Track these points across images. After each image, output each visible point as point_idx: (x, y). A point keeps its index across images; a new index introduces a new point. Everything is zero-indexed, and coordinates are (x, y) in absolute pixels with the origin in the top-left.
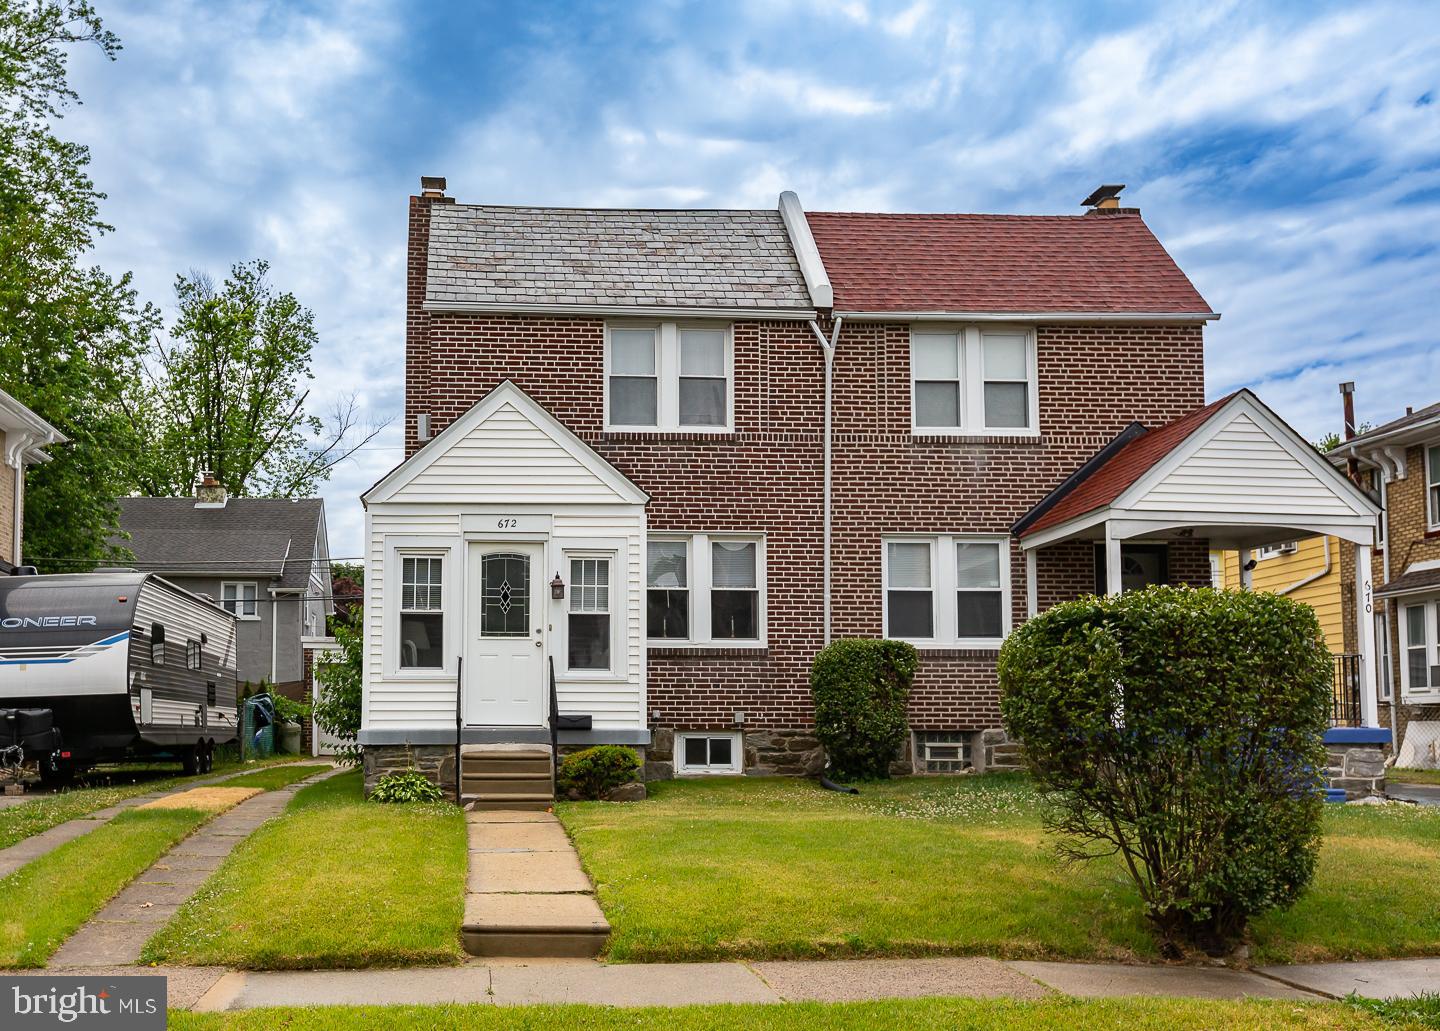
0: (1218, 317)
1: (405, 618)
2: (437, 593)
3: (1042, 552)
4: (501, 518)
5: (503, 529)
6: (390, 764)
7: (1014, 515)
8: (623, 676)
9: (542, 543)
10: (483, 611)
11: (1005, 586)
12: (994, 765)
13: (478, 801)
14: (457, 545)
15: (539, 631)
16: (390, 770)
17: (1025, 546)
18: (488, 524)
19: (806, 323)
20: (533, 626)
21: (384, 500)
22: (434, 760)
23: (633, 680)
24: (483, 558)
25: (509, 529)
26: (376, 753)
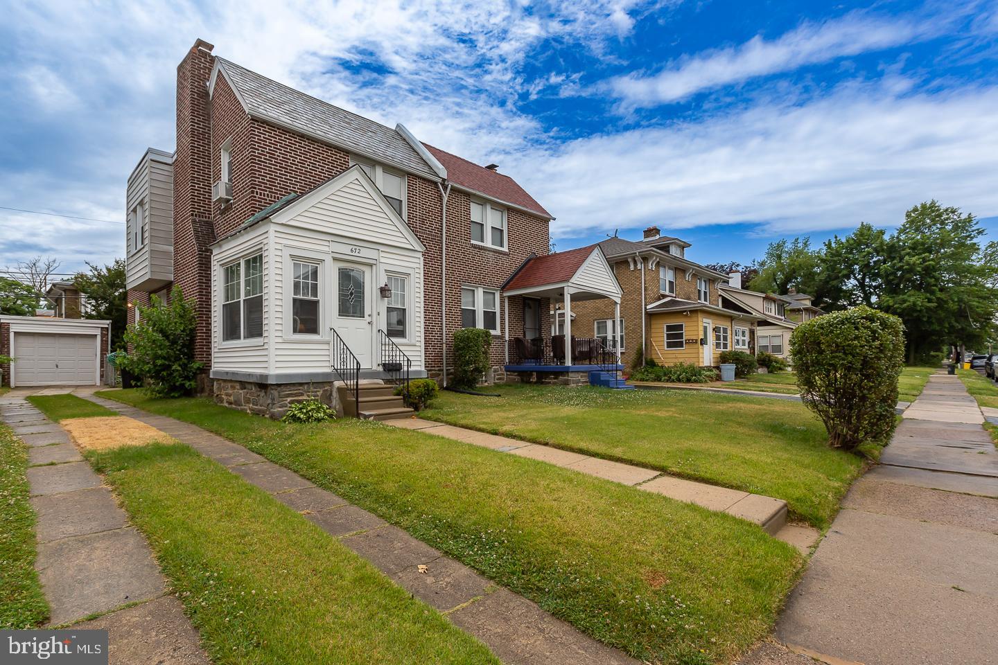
0: (554, 219)
1: (295, 300)
2: (315, 287)
3: (509, 297)
4: (352, 246)
5: (353, 254)
6: (289, 396)
7: (502, 281)
8: (413, 342)
9: (371, 265)
10: (339, 302)
11: (498, 310)
12: (496, 381)
13: (375, 415)
14: (328, 259)
15: (369, 316)
16: (289, 399)
17: (505, 295)
18: (346, 249)
19: (436, 183)
20: (367, 311)
21: (284, 222)
22: (316, 392)
23: (418, 344)
24: (339, 269)
25: (357, 254)
26: (279, 389)
